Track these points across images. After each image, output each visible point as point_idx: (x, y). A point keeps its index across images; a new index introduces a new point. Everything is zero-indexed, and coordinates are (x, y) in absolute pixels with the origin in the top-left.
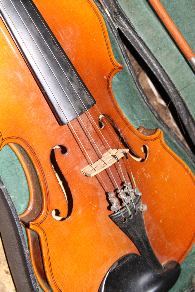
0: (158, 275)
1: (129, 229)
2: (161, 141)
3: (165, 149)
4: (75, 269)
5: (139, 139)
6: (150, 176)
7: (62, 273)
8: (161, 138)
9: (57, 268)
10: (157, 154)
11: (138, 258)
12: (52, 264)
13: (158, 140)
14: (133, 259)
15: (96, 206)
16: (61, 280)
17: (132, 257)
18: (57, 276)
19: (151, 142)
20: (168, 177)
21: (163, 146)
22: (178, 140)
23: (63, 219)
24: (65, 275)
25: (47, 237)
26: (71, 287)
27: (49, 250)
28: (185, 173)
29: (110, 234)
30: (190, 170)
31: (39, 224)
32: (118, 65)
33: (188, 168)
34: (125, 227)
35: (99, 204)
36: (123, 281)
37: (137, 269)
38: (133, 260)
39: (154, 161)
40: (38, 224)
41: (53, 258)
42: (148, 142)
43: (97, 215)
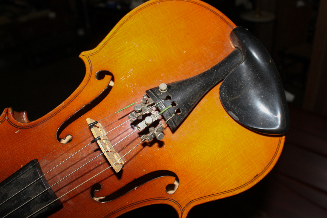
0: (245, 59)
1: (190, 104)
11: (224, 85)
14: (225, 91)
17: (223, 92)
23: (177, 179)
31: (181, 208)
32: (4, 115)
34: (187, 109)
38: (227, 91)
40: (182, 210)
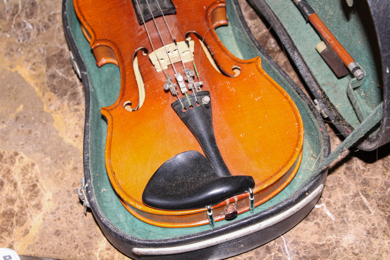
2: (257, 66)
3: (262, 73)
4: (134, 157)
5: (231, 59)
6: (234, 90)
7: (120, 158)
8: (258, 63)
9: (116, 152)
10: (250, 75)
12: (112, 147)
13: (254, 64)
15: (165, 101)
16: (118, 164)
18: (114, 159)
19: (245, 65)
20: (259, 98)
21: (259, 71)
22: (278, 69)
24: (123, 160)
25: (114, 122)
26: (126, 174)
27: (113, 134)
28: (283, 100)
29: (176, 130)
30: (290, 98)
33: (287, 95)
34: (185, 117)
35: (169, 100)
36: (180, 177)
37: (197, 169)
38: (194, 158)
39: (245, 81)
40: (108, 110)
41: (115, 143)
42: (242, 65)
43: (165, 110)
